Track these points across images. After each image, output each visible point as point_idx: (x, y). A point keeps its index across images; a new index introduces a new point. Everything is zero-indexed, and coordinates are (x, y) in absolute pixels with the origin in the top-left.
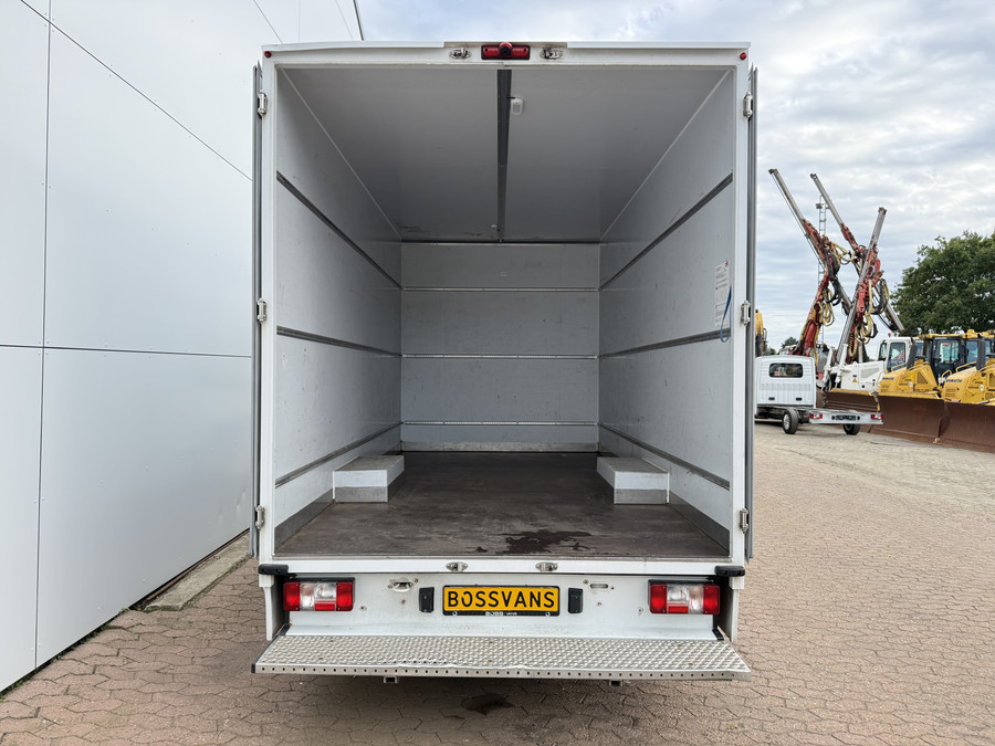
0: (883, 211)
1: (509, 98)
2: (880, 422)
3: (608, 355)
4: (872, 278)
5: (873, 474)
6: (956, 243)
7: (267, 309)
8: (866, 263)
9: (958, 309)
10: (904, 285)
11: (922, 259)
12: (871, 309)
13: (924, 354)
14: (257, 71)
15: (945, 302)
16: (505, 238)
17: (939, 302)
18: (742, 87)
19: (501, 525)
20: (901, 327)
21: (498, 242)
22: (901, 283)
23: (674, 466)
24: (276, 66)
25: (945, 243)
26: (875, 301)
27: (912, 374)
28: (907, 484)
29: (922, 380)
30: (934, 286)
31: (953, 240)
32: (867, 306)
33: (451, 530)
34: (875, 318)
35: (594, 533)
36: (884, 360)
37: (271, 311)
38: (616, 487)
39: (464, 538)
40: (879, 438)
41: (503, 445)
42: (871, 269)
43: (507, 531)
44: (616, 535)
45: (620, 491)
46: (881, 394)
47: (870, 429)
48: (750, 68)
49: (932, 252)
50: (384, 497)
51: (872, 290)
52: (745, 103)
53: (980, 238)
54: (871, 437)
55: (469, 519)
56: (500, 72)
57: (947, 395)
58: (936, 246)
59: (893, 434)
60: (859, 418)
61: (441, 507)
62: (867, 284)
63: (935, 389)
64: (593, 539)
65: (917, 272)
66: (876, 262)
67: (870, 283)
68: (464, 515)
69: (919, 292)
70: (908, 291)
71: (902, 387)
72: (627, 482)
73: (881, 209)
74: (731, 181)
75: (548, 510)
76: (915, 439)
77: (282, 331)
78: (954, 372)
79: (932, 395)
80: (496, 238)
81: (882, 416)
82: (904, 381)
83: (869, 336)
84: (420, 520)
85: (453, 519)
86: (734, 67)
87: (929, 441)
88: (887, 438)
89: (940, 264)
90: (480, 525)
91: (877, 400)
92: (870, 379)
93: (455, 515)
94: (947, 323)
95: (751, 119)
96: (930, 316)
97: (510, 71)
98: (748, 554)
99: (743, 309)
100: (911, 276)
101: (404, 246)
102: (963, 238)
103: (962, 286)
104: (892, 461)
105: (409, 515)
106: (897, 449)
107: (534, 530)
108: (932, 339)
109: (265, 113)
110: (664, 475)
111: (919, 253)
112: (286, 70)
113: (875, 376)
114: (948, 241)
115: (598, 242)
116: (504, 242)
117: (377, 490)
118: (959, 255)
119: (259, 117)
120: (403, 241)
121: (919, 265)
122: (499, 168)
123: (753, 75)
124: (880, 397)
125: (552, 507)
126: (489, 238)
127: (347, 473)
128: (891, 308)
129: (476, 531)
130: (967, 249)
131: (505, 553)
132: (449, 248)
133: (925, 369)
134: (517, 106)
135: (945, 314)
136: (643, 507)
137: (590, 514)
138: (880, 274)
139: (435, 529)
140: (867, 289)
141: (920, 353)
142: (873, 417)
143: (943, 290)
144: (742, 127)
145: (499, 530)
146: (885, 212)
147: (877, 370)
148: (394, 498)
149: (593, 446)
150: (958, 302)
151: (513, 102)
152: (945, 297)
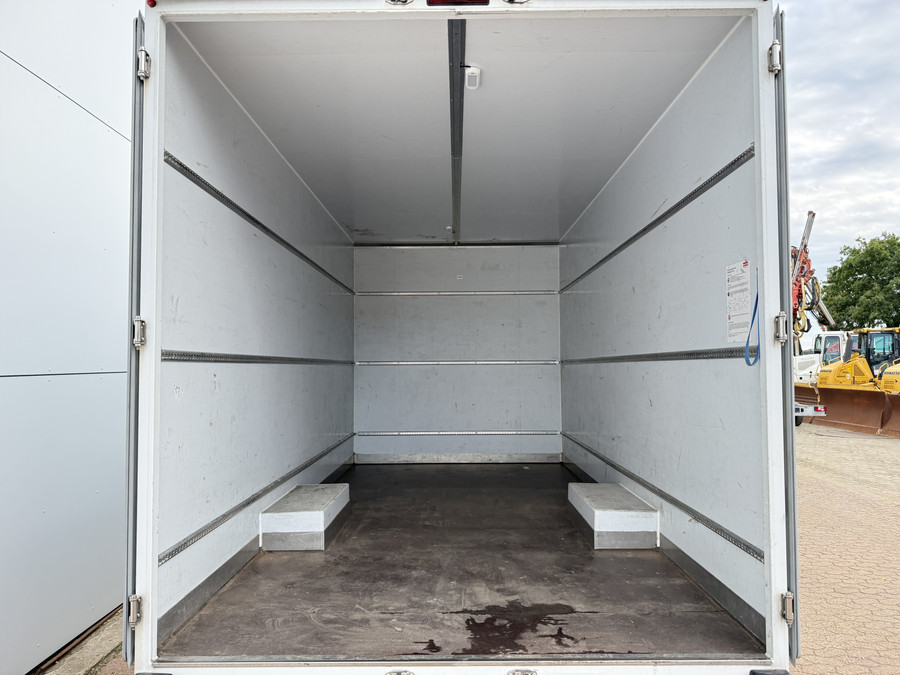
0: (812, 214)
1: (463, 66)
2: (823, 414)
3: (571, 362)
4: (804, 276)
5: (829, 470)
6: (876, 244)
7: (147, 331)
8: (798, 262)
9: (881, 304)
10: (829, 282)
11: (845, 258)
12: (804, 306)
13: (860, 347)
14: (139, 23)
15: (868, 297)
16: (461, 241)
17: (863, 297)
18: (765, 36)
19: (459, 591)
20: (832, 322)
21: (453, 244)
22: (826, 280)
23: (667, 505)
24: (163, 17)
25: (865, 243)
26: (807, 298)
27: (849, 366)
28: (866, 482)
29: (858, 371)
30: (857, 283)
31: (873, 241)
32: (800, 303)
33: (397, 604)
34: (808, 314)
35: (579, 606)
36: (819, 352)
37: (151, 333)
38: (597, 529)
39: (413, 620)
40: (822, 429)
41: (461, 455)
42: (803, 268)
43: (468, 605)
44: (606, 609)
45: (601, 534)
46: (822, 386)
47: (812, 420)
48: (775, 9)
49: (854, 252)
50: (320, 545)
51: (804, 288)
52: (771, 55)
53: (897, 239)
54: (814, 428)
55: (420, 581)
56: (451, 22)
57: (885, 387)
58: (857, 246)
59: (835, 425)
60: (802, 410)
61: (388, 558)
62: (800, 282)
63: (871, 381)
64: (580, 620)
65: (840, 270)
66: (806, 262)
67: (803, 281)
68: (415, 574)
69: (843, 288)
70: (832, 288)
71: (841, 379)
72: (609, 522)
73: (810, 213)
74: (753, 155)
75: (515, 560)
76: (858, 430)
77: (168, 356)
78: (891, 364)
79: (869, 387)
80: (451, 241)
81: (825, 408)
82: (842, 373)
83: (803, 330)
84: (359, 584)
85: (399, 580)
86: (754, 10)
87: (873, 432)
88: (832, 429)
89: (862, 262)
90: (432, 592)
91: (817, 392)
92: (807, 372)
93: (401, 572)
94: (871, 317)
95: (778, 75)
96: (855, 310)
97: (463, 22)
98: (792, 653)
99: (777, 323)
100: (835, 274)
101: (358, 251)
102: (882, 238)
103: (883, 283)
104: (844, 455)
105: (347, 573)
106: (843, 442)
107: (502, 601)
108: (866, 334)
109: (147, 77)
110: (654, 514)
111: (841, 253)
112: (178, 23)
113: (811, 368)
114: (868, 242)
115: (556, 243)
116: (459, 244)
117: (312, 536)
118: (879, 254)
119: (140, 81)
120: (356, 245)
121: (842, 264)
122: (454, 161)
123: (779, 19)
124: (820, 389)
125: (521, 556)
126: (444, 241)
127: (276, 515)
128: (822, 304)
129: (428, 606)
130: (886, 249)
131: (466, 652)
132: (403, 251)
133: (861, 362)
134: (473, 77)
135: (868, 309)
136: (630, 555)
137: (568, 569)
138: (812, 272)
139: (377, 601)
140: (800, 286)
141: (855, 346)
142: (816, 409)
143: (865, 287)
144: (767, 85)
145: (459, 602)
146: (814, 215)
147: (813, 363)
148: (333, 542)
149: (556, 456)
150: (880, 297)
151: (468, 71)
152: (868, 293)
